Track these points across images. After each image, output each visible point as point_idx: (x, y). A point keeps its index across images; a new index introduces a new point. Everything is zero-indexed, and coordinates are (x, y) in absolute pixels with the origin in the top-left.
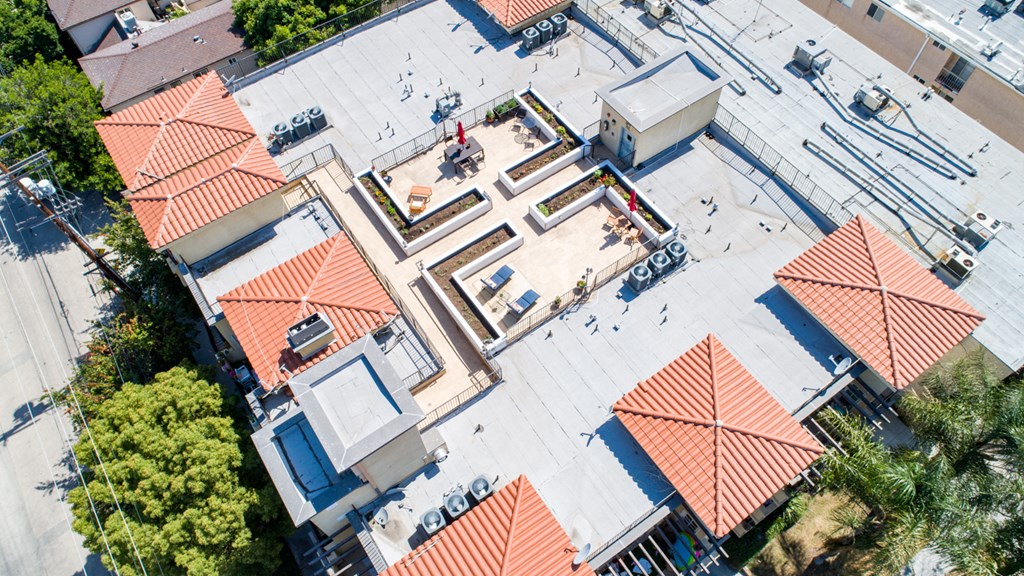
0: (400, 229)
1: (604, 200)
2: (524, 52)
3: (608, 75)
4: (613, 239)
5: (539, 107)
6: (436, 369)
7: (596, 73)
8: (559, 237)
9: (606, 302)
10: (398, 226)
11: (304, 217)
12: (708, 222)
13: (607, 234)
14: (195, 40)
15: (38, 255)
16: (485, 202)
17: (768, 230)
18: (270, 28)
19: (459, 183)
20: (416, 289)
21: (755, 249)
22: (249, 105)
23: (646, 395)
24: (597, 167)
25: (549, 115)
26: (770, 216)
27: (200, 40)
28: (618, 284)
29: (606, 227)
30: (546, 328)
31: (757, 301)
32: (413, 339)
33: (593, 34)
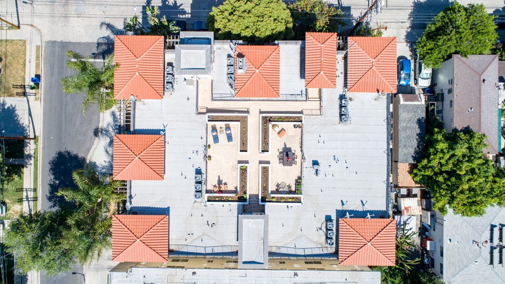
0: (271, 118)
1: (235, 192)
2: (328, 219)
3: (293, 240)
4: (220, 182)
5: (290, 200)
6: (214, 99)
7: (297, 237)
8: (233, 166)
9: (200, 163)
10: (273, 118)
11: (302, 91)
12: (205, 219)
13: (223, 182)
14: (471, 108)
15: (413, 8)
16: (260, 151)
17: (189, 234)
18: (449, 141)
19: (278, 150)
20: (246, 110)
21: (186, 224)
22: (375, 100)
23: (160, 147)
24: (248, 198)
25: (284, 200)
26: (193, 240)
27: (470, 110)
28: (203, 171)
29: (225, 184)
30: (204, 139)
31: (169, 207)
32: (229, 98)
33: (319, 253)
